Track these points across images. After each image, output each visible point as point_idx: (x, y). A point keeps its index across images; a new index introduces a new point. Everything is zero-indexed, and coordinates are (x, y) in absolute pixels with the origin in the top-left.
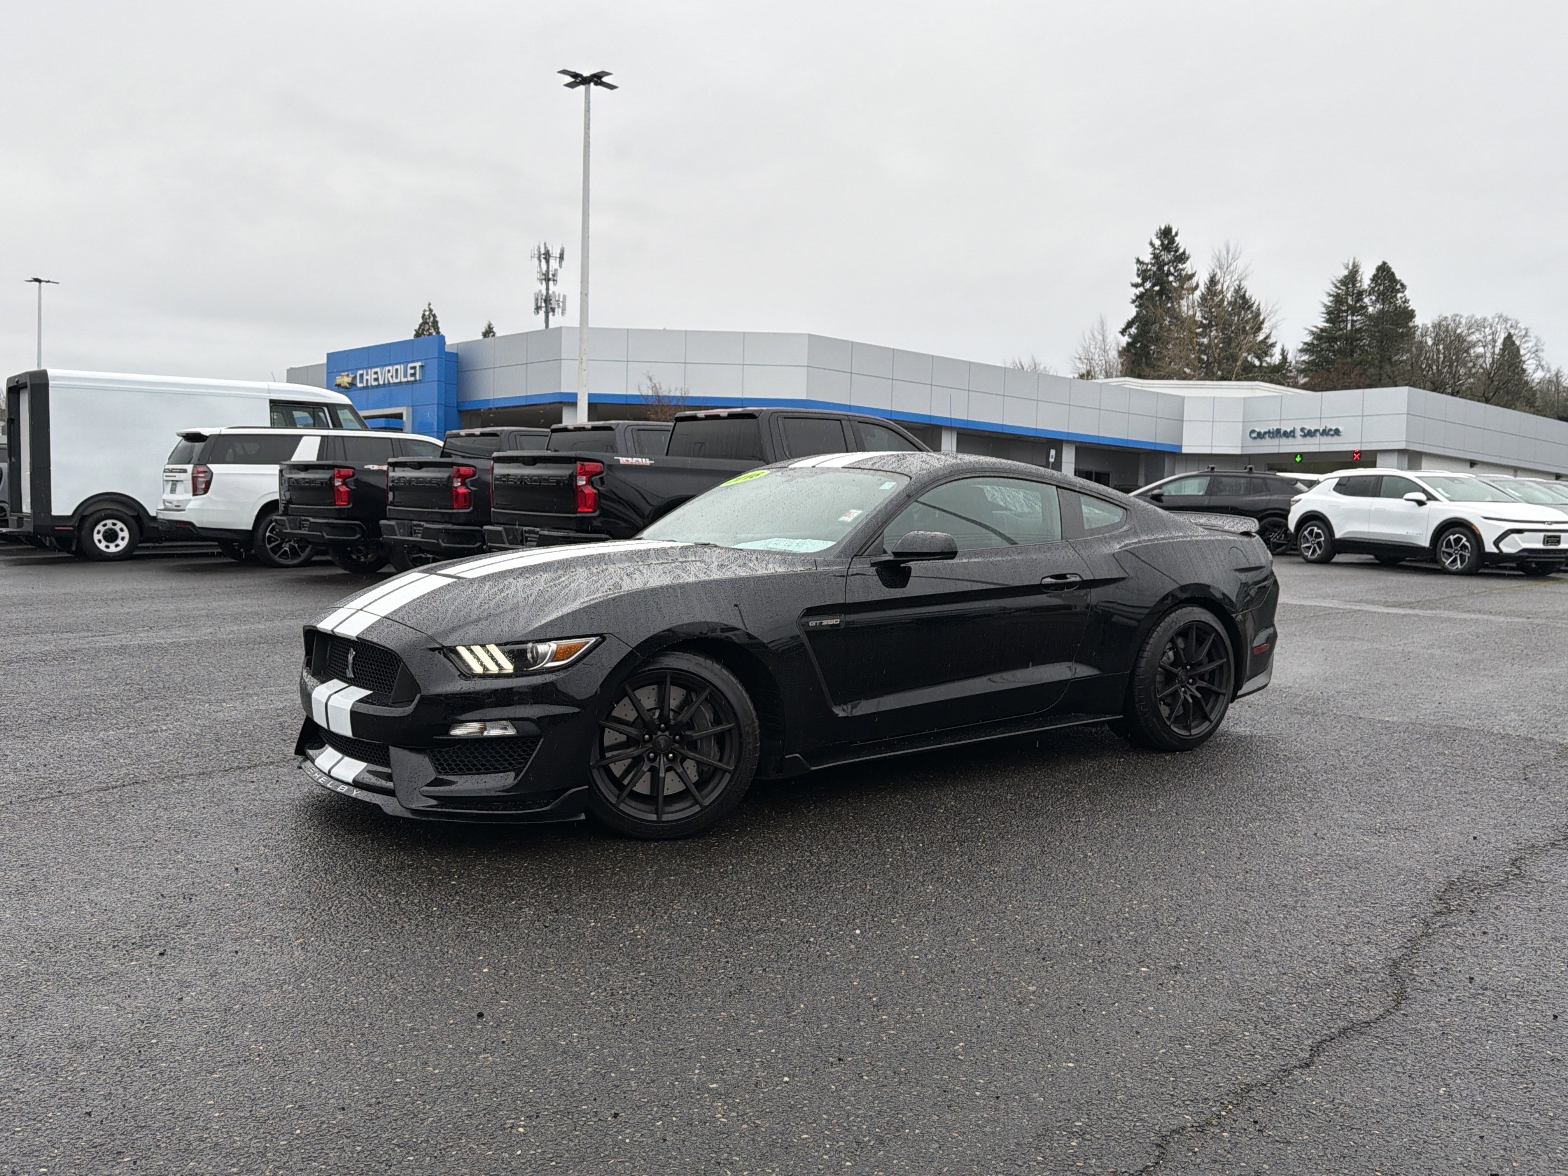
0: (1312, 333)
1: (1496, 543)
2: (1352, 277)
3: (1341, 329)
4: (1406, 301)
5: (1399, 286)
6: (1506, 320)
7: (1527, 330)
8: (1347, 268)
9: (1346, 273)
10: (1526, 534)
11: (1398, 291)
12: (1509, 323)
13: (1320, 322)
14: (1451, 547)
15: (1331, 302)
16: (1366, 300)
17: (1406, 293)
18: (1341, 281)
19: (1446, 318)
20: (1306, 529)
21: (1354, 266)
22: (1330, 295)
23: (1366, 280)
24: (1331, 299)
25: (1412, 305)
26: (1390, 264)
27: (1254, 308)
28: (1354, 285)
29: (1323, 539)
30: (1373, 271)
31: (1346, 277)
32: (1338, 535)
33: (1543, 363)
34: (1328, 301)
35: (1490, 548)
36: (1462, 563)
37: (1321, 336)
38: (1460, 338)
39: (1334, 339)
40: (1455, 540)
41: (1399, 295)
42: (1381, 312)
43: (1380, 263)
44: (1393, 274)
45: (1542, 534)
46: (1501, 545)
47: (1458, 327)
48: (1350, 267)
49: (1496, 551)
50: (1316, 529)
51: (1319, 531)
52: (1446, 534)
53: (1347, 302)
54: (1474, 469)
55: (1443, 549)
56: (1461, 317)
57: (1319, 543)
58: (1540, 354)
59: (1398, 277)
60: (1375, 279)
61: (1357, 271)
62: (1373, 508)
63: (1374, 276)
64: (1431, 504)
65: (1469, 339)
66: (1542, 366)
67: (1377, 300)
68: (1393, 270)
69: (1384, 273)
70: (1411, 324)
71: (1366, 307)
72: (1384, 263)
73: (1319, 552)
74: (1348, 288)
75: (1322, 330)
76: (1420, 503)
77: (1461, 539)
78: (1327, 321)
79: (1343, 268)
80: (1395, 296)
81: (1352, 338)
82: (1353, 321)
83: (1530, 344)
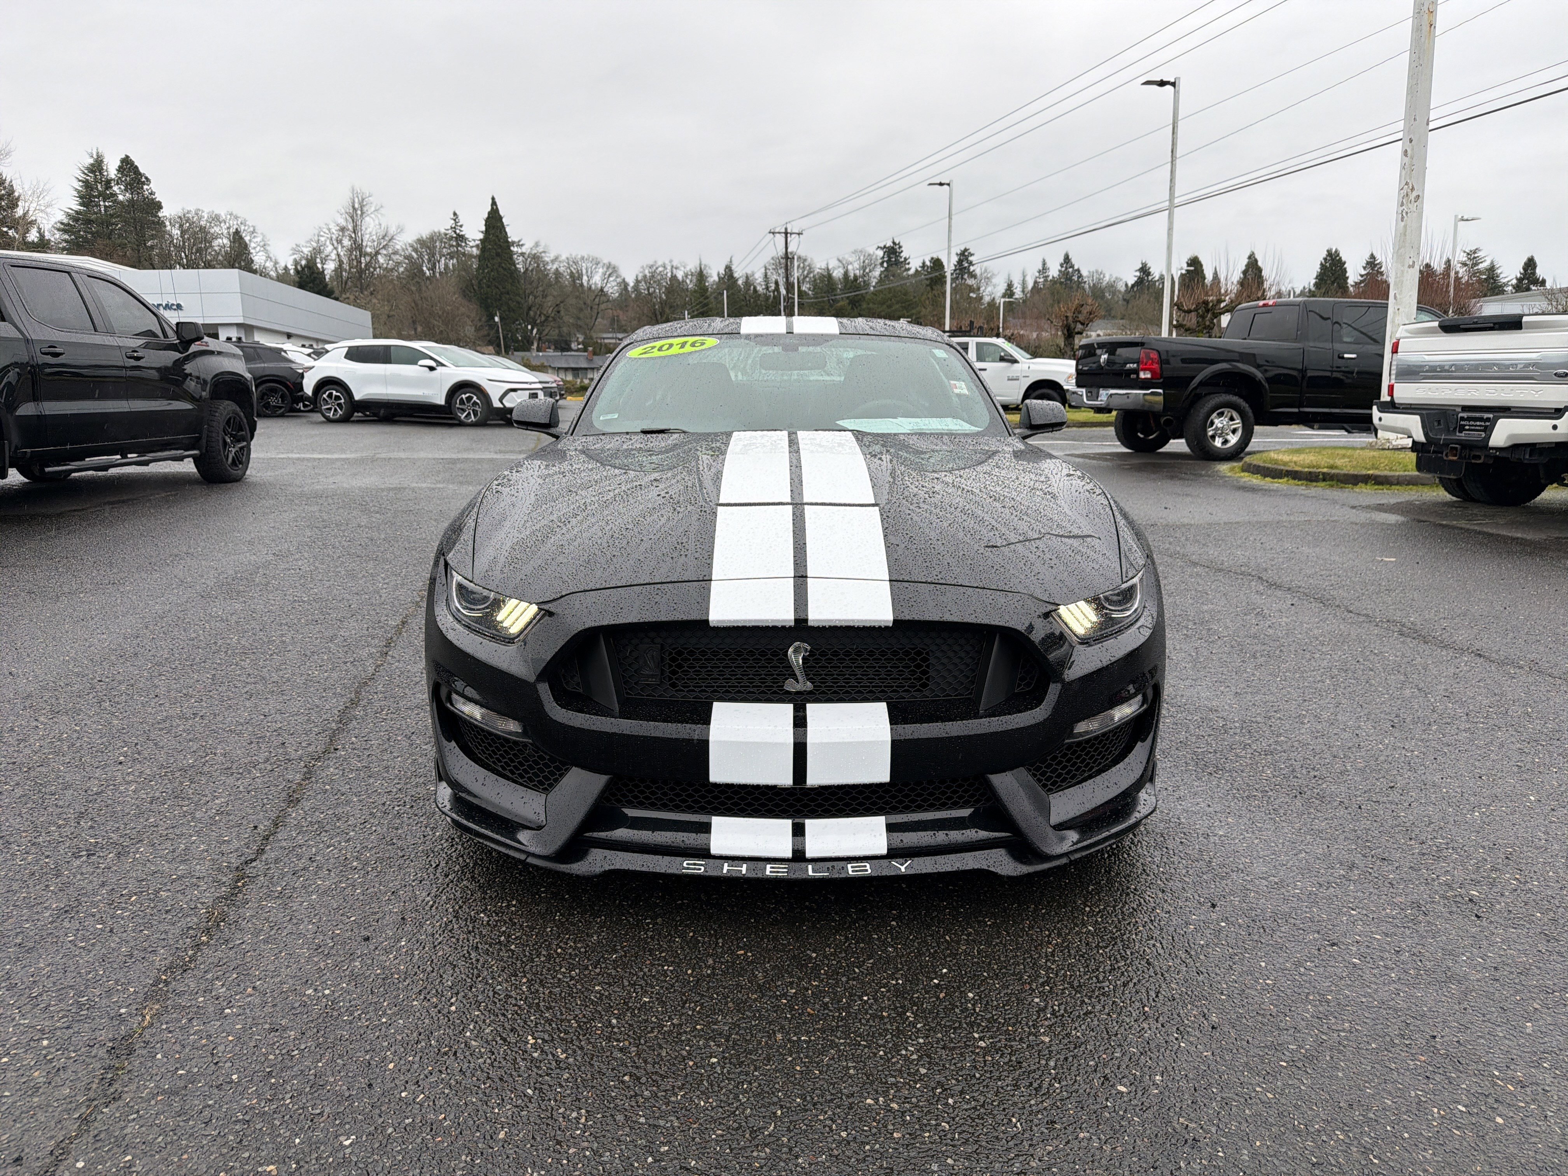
0: (68, 215)
1: (501, 400)
2: (97, 167)
3: (96, 213)
4: (152, 193)
5: (143, 179)
6: (236, 218)
7: (254, 227)
8: (92, 157)
9: (91, 161)
10: (519, 392)
11: (143, 183)
12: (240, 220)
13: (74, 205)
14: (464, 404)
15: (81, 187)
16: (115, 188)
17: (151, 185)
18: (87, 169)
19: (189, 212)
20: (325, 393)
21: (98, 156)
22: (80, 181)
23: (112, 169)
24: (81, 183)
25: (158, 197)
26: (132, 158)
27: (7, 185)
28: (101, 174)
29: (342, 401)
30: (118, 163)
31: (92, 165)
32: (357, 397)
33: (271, 255)
34: (78, 185)
35: (497, 404)
36: (475, 416)
37: (76, 217)
38: (202, 229)
39: (89, 222)
40: (467, 398)
41: (145, 187)
42: (131, 202)
43: (123, 156)
44: (136, 167)
45: (528, 392)
46: (504, 401)
47: (200, 219)
48: (95, 156)
49: (501, 406)
50: (334, 393)
51: (338, 394)
52: (459, 393)
53: (97, 189)
54: (290, 340)
55: (458, 406)
56: (203, 212)
57: (339, 405)
58: (268, 248)
59: (142, 170)
60: (120, 169)
61: (102, 161)
62: (388, 373)
63: (119, 167)
64: (439, 369)
65: (212, 231)
66: (271, 258)
67: (126, 190)
68: (136, 164)
69: (127, 166)
70: (160, 214)
71: (115, 195)
72: (127, 157)
73: (340, 412)
74: (96, 176)
75: (77, 212)
76: (432, 369)
77: (472, 398)
78: (81, 205)
79: (88, 156)
80: (142, 188)
81: (106, 222)
82: (105, 206)
83: (258, 239)
